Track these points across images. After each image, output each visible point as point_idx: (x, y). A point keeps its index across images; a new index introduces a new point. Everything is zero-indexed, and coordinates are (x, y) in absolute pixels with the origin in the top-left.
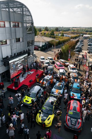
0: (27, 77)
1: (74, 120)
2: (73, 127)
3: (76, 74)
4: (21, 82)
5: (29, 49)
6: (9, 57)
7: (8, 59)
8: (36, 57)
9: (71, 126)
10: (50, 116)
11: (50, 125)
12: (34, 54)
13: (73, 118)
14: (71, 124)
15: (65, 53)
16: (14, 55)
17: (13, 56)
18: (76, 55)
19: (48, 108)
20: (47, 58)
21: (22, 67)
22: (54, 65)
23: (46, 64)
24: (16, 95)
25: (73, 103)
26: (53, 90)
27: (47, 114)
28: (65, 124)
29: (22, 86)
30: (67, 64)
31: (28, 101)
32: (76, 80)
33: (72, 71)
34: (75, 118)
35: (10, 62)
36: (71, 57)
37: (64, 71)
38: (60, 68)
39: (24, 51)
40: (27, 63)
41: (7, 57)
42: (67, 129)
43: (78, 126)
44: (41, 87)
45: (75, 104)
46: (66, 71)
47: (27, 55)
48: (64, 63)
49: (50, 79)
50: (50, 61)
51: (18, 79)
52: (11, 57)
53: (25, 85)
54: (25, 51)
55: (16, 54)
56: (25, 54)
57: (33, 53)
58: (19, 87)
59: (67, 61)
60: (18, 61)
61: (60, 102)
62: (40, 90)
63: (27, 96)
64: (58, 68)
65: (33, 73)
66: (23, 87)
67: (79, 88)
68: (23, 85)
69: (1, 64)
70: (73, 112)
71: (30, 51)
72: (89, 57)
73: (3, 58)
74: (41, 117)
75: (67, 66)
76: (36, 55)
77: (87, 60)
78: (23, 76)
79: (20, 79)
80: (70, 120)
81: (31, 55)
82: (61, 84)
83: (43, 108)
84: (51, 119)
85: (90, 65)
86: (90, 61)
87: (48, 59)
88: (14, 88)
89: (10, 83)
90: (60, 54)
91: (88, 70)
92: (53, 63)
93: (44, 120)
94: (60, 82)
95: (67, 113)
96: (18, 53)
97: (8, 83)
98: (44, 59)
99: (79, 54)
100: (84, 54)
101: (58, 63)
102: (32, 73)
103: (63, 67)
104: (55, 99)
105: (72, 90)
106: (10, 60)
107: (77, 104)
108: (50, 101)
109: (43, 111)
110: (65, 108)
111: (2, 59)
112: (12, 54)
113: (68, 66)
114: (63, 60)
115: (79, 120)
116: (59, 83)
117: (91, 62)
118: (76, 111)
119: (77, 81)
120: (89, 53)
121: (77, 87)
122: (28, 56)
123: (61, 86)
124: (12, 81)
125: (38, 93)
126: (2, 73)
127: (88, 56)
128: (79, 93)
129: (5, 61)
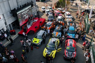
0: (33, 24)
2: (70, 57)
3: (71, 19)
4: (28, 28)
5: (32, 1)
6: (16, 9)
8: (38, 7)
10: (53, 51)
12: (36, 5)
13: (70, 51)
14: (69, 56)
15: (61, 2)
16: (20, 7)
18: (71, 4)
19: (51, 46)
26: (54, 33)
28: (64, 56)
29: (29, 32)
30: (64, 11)
32: (71, 24)
33: (68, 17)
35: (18, 13)
37: (61, 17)
40: (32, 13)
41: (15, 9)
42: (66, 59)
43: (74, 56)
44: (45, 31)
45: (71, 42)
47: (30, 6)
49: (51, 25)
50: (50, 10)
51: (26, 26)
52: (18, 9)
53: (32, 31)
54: (29, 3)
55: (22, 6)
57: (35, 4)
60: (24, 11)
63: (35, 38)
69: (11, 15)
70: (70, 48)
71: (33, 3)
73: (12, 10)
75: (63, 13)
78: (29, 24)
79: (28, 26)
80: (67, 53)
81: (34, 6)
82: (60, 28)
83: (48, 46)
85: (82, 11)
86: (82, 8)
87: (48, 8)
89: (20, 30)
90: (57, 4)
93: (49, 54)
95: (65, 49)
96: (23, 5)
97: (18, 30)
99: (73, 3)
101: (56, 11)
102: (36, 20)
103: (61, 15)
104: (56, 39)
105: (68, 32)
106: (17, 12)
107: (72, 41)
108: (53, 41)
109: (48, 48)
112: (18, 6)
113: (65, 13)
114: (60, 9)
115: (74, 52)
116: (58, 27)
118: (72, 46)
120: (81, 1)
122: (32, 7)
126: (13, 23)
128: (74, 34)
129: (14, 13)
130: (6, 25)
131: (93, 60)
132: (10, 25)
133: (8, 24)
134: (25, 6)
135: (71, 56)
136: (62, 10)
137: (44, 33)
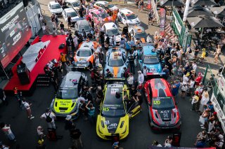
0: (40, 55)
1: (165, 113)
2: (167, 124)
3: (139, 27)
9: (163, 123)
13: (163, 109)
14: (163, 120)
21: (19, 35)
25: (156, 84)
28: (152, 124)
29: (37, 79)
32: (143, 40)
33: (128, 21)
34: (166, 109)
37: (114, 26)
43: (175, 119)
45: (159, 84)
50: (75, 8)
56: (17, 4)
58: (32, 82)
66: (40, 79)
67: (155, 54)
68: (39, 75)
70: (161, 100)
74: (105, 126)
80: (159, 116)
83: (104, 109)
84: (127, 124)
95: (151, 105)
105: (143, 60)
114: (103, 3)
115: (174, 110)
116: (113, 53)
118: (165, 96)
119: (146, 41)
122: (25, 5)
123: (120, 58)
128: (158, 63)
135: (170, 120)
136: (109, 6)
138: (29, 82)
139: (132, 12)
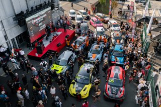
0: (53, 39)
1: (115, 89)
2: (114, 96)
3: (118, 33)
4: (46, 46)
6: (25, 12)
7: (24, 16)
8: (63, 11)
9: (111, 95)
10: (86, 86)
11: (87, 95)
12: (60, 6)
13: (114, 86)
14: (112, 93)
15: (103, 3)
16: (32, 10)
17: (30, 11)
18: (119, 6)
19: (83, 77)
20: (78, 12)
21: (44, 26)
22: (89, 22)
23: (78, 20)
24: (42, 63)
27: (83, 84)
28: (105, 94)
29: (47, 52)
31: (58, 71)
32: (118, 41)
33: (113, 28)
34: (117, 87)
35: (27, 20)
36: (112, 9)
37: (102, 29)
38: (98, 25)
39: (45, 2)
40: (52, 20)
41: (22, 12)
42: (107, 99)
44: (73, 51)
45: (117, 70)
46: (106, 30)
47: (50, 8)
48: (103, 18)
49: (84, 41)
51: (42, 43)
52: (27, 12)
53: (51, 51)
54: (47, 2)
55: (34, 8)
56: (47, 8)
57: (58, 5)
59: (107, 15)
61: (98, 69)
62: (72, 55)
63: (56, 64)
64: (94, 25)
65: (61, 35)
67: (122, 51)
68: (49, 50)
69: (15, 23)
70: (115, 80)
71: (54, 3)
72: (137, 8)
73: (17, 14)
75: (106, 22)
76: (64, 8)
77: (133, 12)
78: (47, 39)
79: (44, 43)
80: (110, 89)
81: (56, 9)
82: (99, 47)
83: (77, 78)
85: (138, 19)
86: (138, 13)
87: (80, 13)
88: (37, 55)
89: (31, 49)
90: (96, 6)
91: (134, 27)
92: (88, 18)
93: (79, 91)
94: (98, 44)
95: (107, 82)
96: (36, 7)
97: (28, 49)
98: (74, 13)
99: (123, 5)
100: (130, 4)
101: (94, 19)
102: (59, 33)
103: (102, 24)
104: (92, 66)
105: (113, 54)
106: (26, 18)
107: (119, 70)
108: (86, 69)
109: (78, 80)
110: (104, 76)
111: (15, 16)
112: (28, 8)
113: (109, 23)
114: (101, 14)
115: (121, 88)
117: (139, 16)
118: (118, 78)
119: (120, 42)
120: (137, 3)
121: (119, 49)
122: (52, 9)
123: (99, 49)
124: (34, 46)
125: (70, 59)
126: (18, 36)
127: (135, 7)
128: (122, 57)
129: (20, 19)
130: (6, 40)
131: (152, 101)
132: (13, 40)
133: (10, 38)
134: (40, 8)
135: (117, 94)
137: (71, 57)
138: (42, 53)
139: (117, 23)
